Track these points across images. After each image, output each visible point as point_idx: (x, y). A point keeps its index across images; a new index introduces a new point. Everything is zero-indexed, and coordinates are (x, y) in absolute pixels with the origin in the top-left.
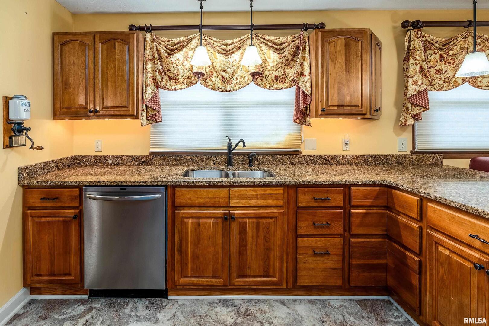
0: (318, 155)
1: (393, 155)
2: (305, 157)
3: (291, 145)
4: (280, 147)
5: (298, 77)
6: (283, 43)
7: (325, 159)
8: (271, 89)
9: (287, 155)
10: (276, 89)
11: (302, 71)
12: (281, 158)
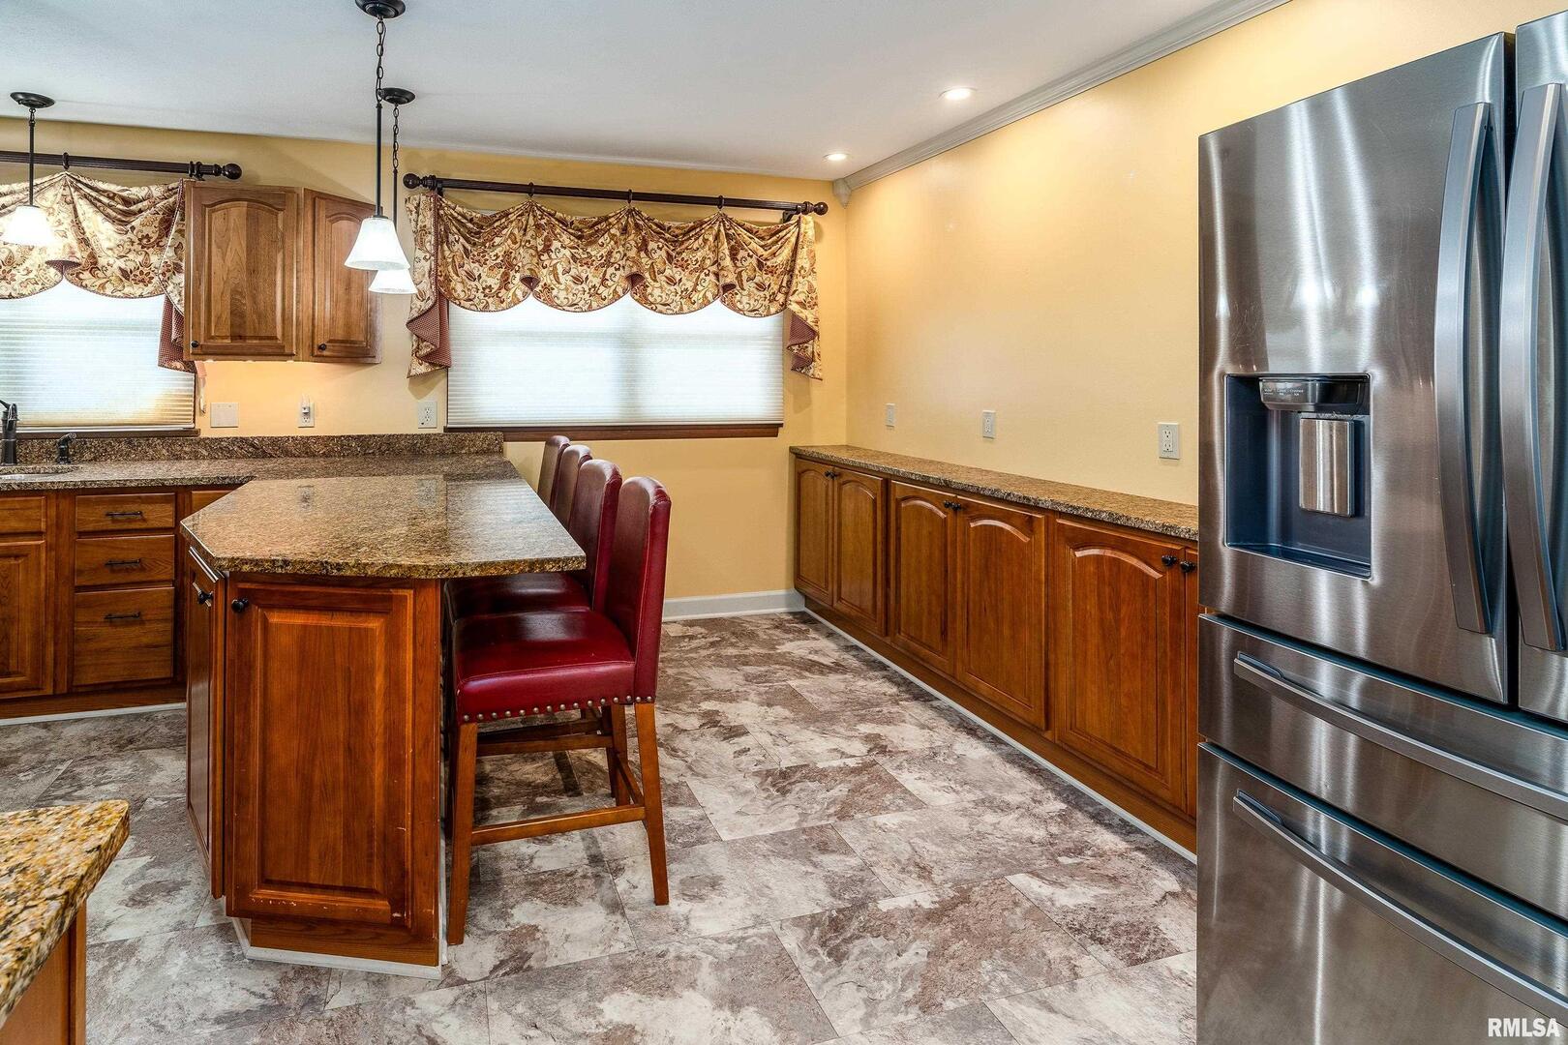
0: (237, 438)
1: (401, 435)
2: (207, 441)
3: (167, 417)
4: (144, 420)
5: (168, 274)
6: (139, 201)
7: (252, 445)
8: (116, 297)
9: (164, 437)
10: (127, 296)
11: (179, 262)
12: (149, 445)
